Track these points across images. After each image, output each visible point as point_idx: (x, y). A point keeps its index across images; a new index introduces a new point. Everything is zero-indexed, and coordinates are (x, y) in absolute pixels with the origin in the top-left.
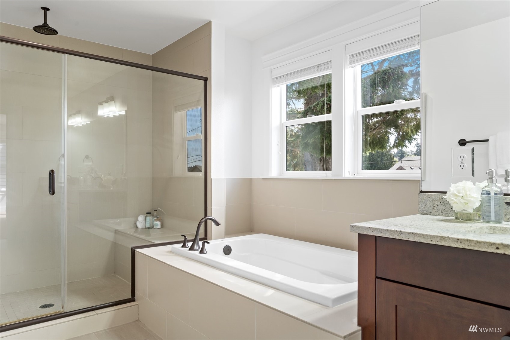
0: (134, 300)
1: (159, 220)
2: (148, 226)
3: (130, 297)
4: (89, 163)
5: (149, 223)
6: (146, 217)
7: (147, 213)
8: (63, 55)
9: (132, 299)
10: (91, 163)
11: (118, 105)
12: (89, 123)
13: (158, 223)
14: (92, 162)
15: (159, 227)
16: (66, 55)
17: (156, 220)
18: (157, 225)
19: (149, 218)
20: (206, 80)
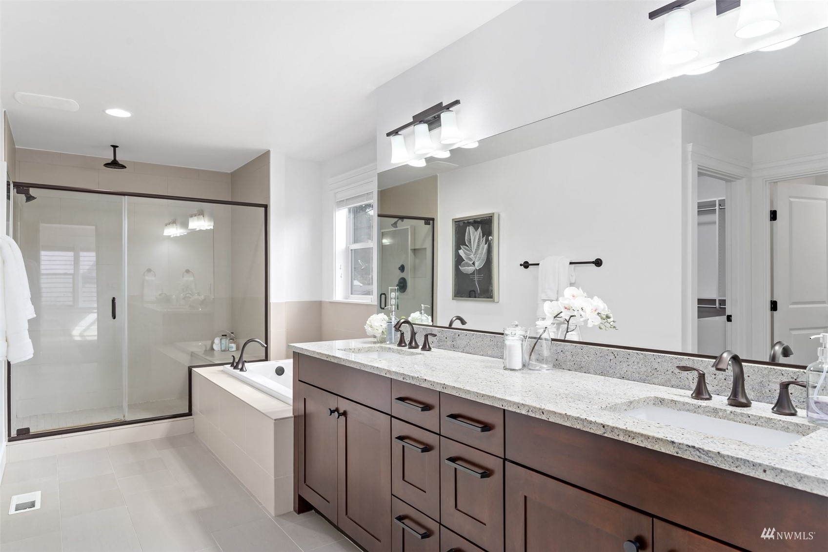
0: (191, 415)
1: (234, 343)
2: (223, 348)
3: (188, 412)
4: (189, 278)
5: (224, 345)
6: (221, 339)
7: (223, 336)
8: (123, 197)
9: (190, 414)
10: (192, 279)
11: (206, 219)
12: (186, 234)
13: (234, 345)
14: (194, 277)
15: (234, 349)
16: (126, 196)
17: (231, 343)
18: (232, 347)
19: (224, 341)
20: (266, 207)
